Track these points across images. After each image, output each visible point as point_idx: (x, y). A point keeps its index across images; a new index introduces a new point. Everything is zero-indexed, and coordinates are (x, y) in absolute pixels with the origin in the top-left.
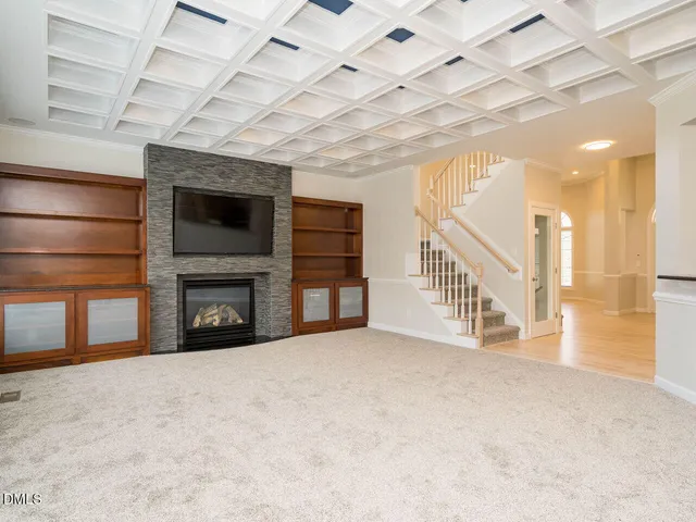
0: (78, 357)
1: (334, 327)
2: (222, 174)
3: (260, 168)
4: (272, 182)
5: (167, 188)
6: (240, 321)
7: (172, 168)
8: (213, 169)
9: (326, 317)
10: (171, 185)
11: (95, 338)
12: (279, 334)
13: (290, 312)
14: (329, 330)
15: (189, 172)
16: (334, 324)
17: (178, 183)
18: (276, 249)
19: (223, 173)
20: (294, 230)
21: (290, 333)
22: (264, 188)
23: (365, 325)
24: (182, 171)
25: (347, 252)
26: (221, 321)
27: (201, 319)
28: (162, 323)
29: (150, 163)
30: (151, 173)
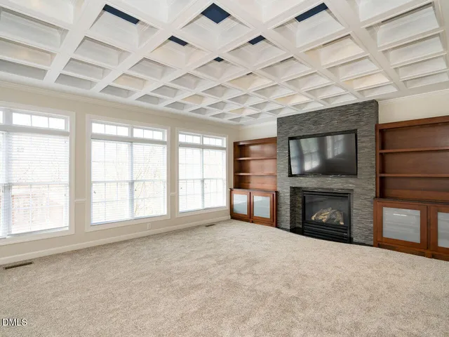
0: (251, 220)
2: (315, 123)
4: (354, 118)
5: (285, 139)
6: (342, 223)
7: (288, 127)
8: (309, 122)
10: (287, 137)
15: (296, 128)
16: (428, 249)
20: (379, 153)
22: (347, 125)
24: (293, 127)
26: (329, 220)
27: (317, 216)
28: (283, 213)
29: (278, 127)
30: (278, 133)
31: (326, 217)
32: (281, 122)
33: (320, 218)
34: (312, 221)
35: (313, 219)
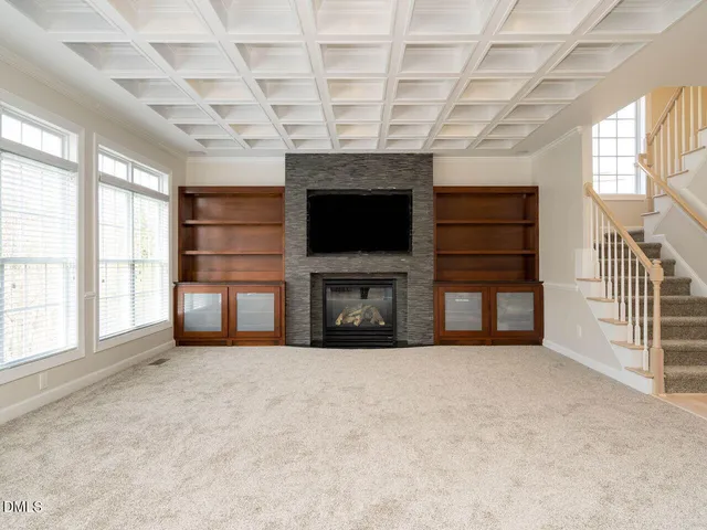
0: (230, 341)
1: (489, 339)
3: (395, 160)
4: (409, 174)
5: (302, 192)
6: (383, 323)
7: (306, 173)
8: (344, 169)
9: (479, 327)
10: (305, 189)
11: (242, 326)
12: (416, 341)
13: (431, 318)
14: (482, 343)
15: (321, 175)
16: (489, 335)
17: (311, 187)
18: (414, 247)
19: (354, 171)
20: (438, 225)
21: (432, 341)
22: (400, 182)
23: (539, 343)
24: (315, 174)
25: (525, 249)
26: (363, 321)
27: (344, 318)
28: (298, 318)
29: (287, 171)
30: (287, 180)
31: (358, 317)
32: (293, 161)
33: (350, 320)
34: (338, 327)
35: (338, 323)
